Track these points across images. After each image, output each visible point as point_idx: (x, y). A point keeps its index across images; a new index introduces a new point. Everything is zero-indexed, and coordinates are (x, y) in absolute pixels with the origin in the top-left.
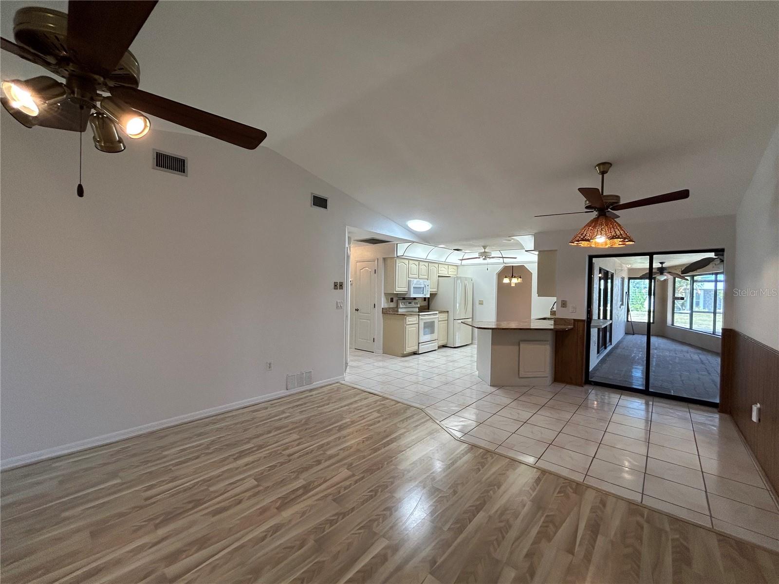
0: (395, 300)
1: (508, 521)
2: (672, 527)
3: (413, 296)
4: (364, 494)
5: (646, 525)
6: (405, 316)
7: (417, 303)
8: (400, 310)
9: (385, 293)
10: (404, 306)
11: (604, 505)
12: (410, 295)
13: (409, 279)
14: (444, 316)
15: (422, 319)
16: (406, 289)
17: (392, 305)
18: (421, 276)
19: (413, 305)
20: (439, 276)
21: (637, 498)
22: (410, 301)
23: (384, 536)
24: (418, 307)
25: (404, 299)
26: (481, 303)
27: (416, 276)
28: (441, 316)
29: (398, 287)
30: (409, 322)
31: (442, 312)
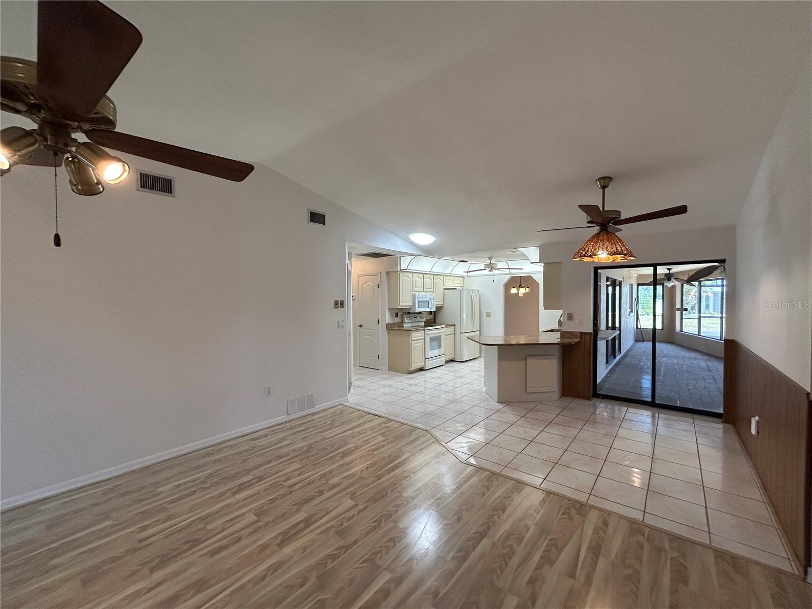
0: (399, 314)
1: (511, 547)
2: (671, 545)
3: (418, 310)
4: (368, 525)
5: (646, 545)
6: (410, 332)
7: (422, 317)
8: (405, 325)
9: (389, 309)
10: (410, 321)
11: (607, 526)
12: (415, 309)
13: (414, 293)
14: (450, 330)
15: (428, 334)
16: (411, 304)
17: (397, 320)
18: (425, 290)
19: (418, 319)
20: (445, 289)
21: (638, 516)
22: (415, 315)
23: (386, 569)
24: (424, 321)
25: (409, 313)
26: (488, 315)
27: (421, 290)
28: (448, 330)
29: (403, 302)
30: (414, 337)
31: (449, 326)
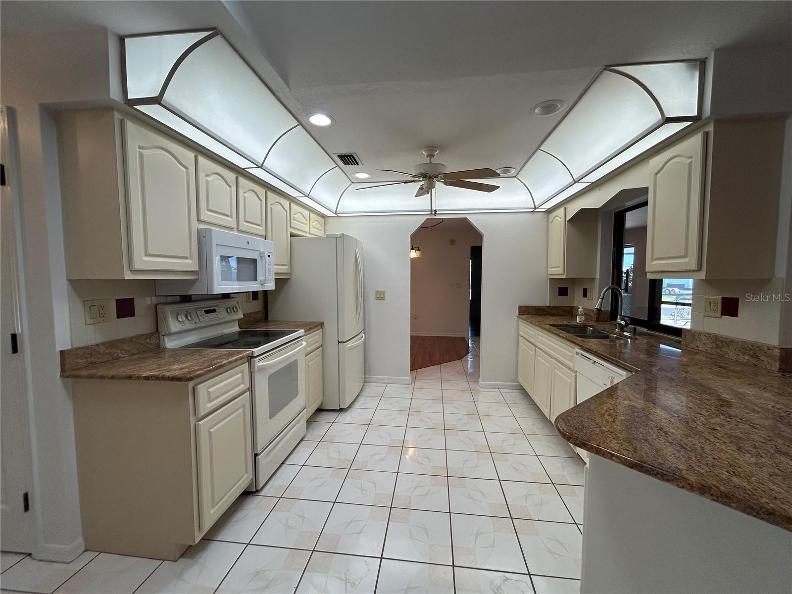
3: (220, 287)
6: (191, 384)
10: (188, 325)
13: (202, 226)
15: (262, 369)
16: (191, 264)
17: (129, 328)
18: (244, 225)
20: (292, 235)
22: (210, 304)
24: (239, 320)
25: (186, 299)
26: (380, 296)
27: (231, 222)
28: (309, 341)
29: (147, 255)
30: (210, 401)
31: (311, 329)
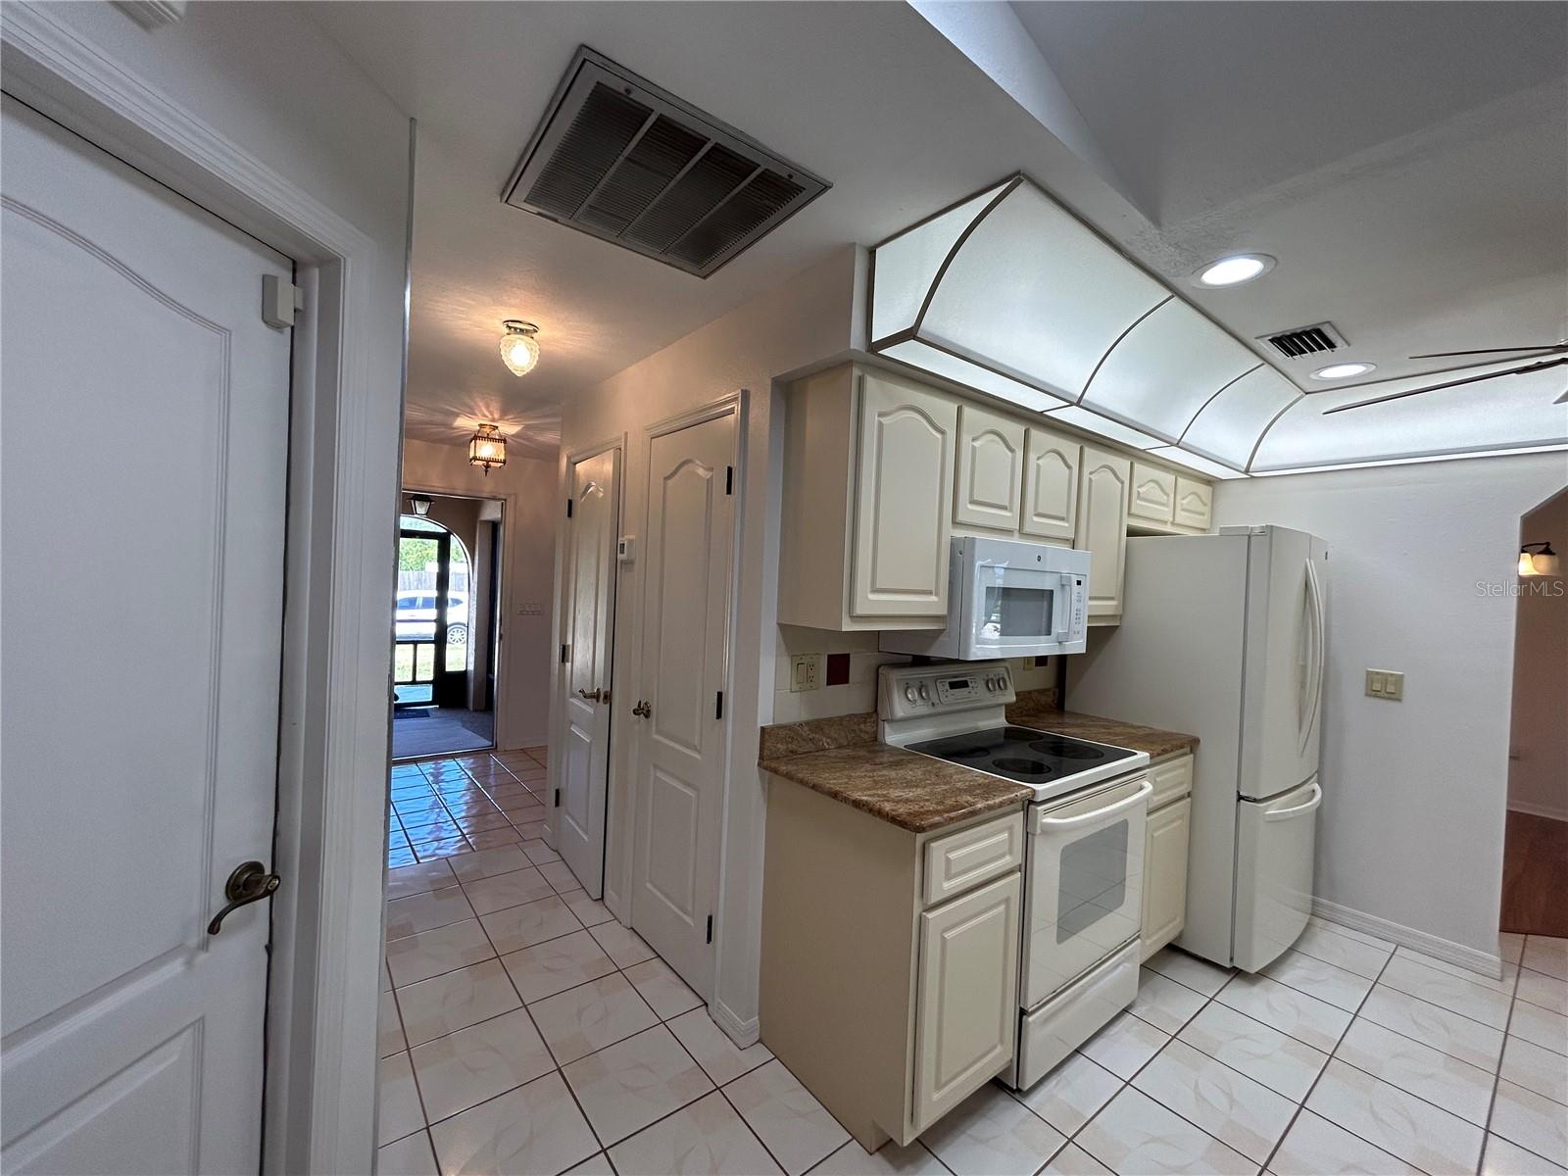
0: (855, 668)
6: (920, 838)
7: (999, 683)
8: (893, 738)
9: (783, 630)
12: (963, 637)
13: (960, 533)
14: (1177, 770)
15: (1049, 831)
16: (934, 603)
17: (842, 702)
18: (1034, 523)
19: (977, 692)
20: (1132, 533)
22: (959, 677)
24: (1008, 706)
25: (921, 663)
26: (1383, 690)
27: (1009, 518)
28: (1158, 779)
29: (875, 591)
30: (949, 877)
31: (1165, 751)
